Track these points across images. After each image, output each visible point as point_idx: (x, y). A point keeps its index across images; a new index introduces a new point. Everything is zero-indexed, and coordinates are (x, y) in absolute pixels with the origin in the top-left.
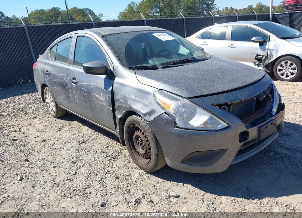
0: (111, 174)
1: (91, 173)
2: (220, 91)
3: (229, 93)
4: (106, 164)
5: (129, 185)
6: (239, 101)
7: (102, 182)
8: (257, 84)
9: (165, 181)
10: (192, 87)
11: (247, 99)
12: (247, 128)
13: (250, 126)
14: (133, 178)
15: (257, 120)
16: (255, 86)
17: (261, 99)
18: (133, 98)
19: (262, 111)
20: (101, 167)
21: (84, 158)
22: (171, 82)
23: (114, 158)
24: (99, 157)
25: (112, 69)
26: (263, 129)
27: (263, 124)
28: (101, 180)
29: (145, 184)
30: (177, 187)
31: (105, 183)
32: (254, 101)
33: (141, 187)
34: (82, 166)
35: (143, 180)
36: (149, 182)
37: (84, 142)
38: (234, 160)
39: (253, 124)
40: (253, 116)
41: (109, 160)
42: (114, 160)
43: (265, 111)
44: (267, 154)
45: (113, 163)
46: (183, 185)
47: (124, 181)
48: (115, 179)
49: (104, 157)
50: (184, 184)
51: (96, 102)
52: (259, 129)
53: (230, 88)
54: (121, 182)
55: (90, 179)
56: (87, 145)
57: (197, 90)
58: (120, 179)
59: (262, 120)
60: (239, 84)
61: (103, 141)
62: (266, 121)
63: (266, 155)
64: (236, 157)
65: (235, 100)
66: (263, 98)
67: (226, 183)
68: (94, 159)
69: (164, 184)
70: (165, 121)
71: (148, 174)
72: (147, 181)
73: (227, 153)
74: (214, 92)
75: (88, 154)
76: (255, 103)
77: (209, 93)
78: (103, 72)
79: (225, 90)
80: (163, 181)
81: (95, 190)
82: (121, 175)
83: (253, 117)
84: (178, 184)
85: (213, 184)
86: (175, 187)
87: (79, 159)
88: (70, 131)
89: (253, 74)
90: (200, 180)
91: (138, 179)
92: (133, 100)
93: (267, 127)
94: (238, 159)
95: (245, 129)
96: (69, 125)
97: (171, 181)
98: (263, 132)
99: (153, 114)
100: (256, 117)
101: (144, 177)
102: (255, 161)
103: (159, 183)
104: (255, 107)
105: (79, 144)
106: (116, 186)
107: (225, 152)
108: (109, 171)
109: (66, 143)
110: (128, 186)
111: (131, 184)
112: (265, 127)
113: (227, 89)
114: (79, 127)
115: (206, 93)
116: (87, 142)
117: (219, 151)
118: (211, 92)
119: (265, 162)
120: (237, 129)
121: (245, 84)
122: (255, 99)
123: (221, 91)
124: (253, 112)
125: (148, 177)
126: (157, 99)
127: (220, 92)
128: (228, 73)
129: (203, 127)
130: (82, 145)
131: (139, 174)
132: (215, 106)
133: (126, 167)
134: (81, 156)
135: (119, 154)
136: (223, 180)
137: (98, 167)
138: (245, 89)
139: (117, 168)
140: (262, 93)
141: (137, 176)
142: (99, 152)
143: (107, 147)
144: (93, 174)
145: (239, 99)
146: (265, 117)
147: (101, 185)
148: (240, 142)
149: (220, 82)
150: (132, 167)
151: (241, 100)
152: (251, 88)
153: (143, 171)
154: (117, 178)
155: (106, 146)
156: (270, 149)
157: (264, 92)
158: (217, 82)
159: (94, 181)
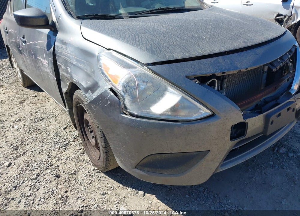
0: (53, 169)
1: (28, 166)
2: (205, 53)
3: (220, 58)
4: (53, 154)
5: (69, 189)
6: (235, 72)
7: (36, 180)
8: (272, 44)
9: (121, 186)
10: (158, 45)
11: (251, 69)
12: (245, 116)
13: (252, 112)
14: (80, 177)
15: (266, 102)
16: (266, 47)
17: (274, 70)
18: (74, 63)
19: (275, 88)
20: (46, 156)
21: (31, 143)
22: (127, 36)
23: (66, 145)
24: (49, 142)
25: (54, 19)
26: (273, 118)
27: (275, 110)
28: (36, 178)
29: (92, 189)
30: (135, 197)
31: (39, 184)
32: (264, 72)
33: (85, 194)
34: (22, 155)
35: (91, 182)
36: (98, 186)
37: (40, 120)
38: (222, 165)
39: (258, 110)
40: (259, 95)
41: (60, 147)
42: (64, 147)
43: (280, 87)
44: (276, 149)
45: (62, 153)
46: (144, 195)
47: (65, 182)
48: (55, 178)
49: (55, 142)
50: (146, 194)
51: (42, 68)
52: (267, 118)
53: (224, 49)
54: (61, 184)
55: (22, 175)
56: (44, 124)
57: (165, 50)
58: (61, 178)
59: (274, 102)
60: (240, 43)
61: (63, 120)
62: (279, 104)
63: (275, 151)
64: (224, 161)
65: (229, 69)
66: (278, 67)
67: (207, 195)
68: (41, 145)
69: (118, 191)
70: (109, 102)
71: (101, 173)
72: (96, 184)
73: (209, 156)
74: (195, 54)
75: (38, 138)
76: (265, 75)
77: (185, 57)
78: (43, 24)
79: (214, 52)
80: (118, 186)
81: (22, 194)
82: (64, 172)
83: (259, 98)
84: (137, 193)
85: (187, 196)
86: (133, 197)
87: (24, 144)
88: (32, 104)
89: (267, 30)
90: (170, 189)
91: (85, 180)
92: (74, 65)
93: (279, 115)
94: (228, 163)
95: (241, 120)
96: (36, 96)
97: (129, 187)
98: (272, 123)
99: (96, 89)
100: (264, 98)
101: (94, 177)
102: (257, 161)
103: (112, 188)
104: (265, 81)
105: (34, 123)
106: (51, 190)
107: (205, 155)
108: (52, 165)
109: (20, 120)
110: (66, 192)
111: (73, 188)
112: (277, 114)
113: (217, 51)
114: (45, 100)
115: (180, 57)
116: (45, 119)
117: (195, 153)
118: (188, 55)
119: (272, 163)
120: (227, 119)
121: (250, 44)
122: (266, 69)
123: (207, 54)
124: (262, 88)
125: (99, 179)
126: (102, 65)
127: (204, 55)
128: (225, 26)
129: (170, 114)
130: (36, 125)
131: (89, 172)
132: (192, 79)
133: (76, 160)
134: (28, 139)
135: (76, 140)
136: (204, 190)
137: (42, 157)
138: (249, 51)
139: (64, 160)
140: (278, 59)
141: (85, 175)
142: (52, 135)
143: (65, 129)
144: (30, 168)
145: (236, 68)
146: (278, 98)
147: (33, 187)
148: (231, 139)
149: (209, 39)
150: (84, 160)
151: (240, 71)
152: (260, 50)
153: (96, 168)
154: (57, 176)
155: (64, 127)
156: (281, 143)
157: (281, 58)
158: (203, 39)
159: (26, 179)
